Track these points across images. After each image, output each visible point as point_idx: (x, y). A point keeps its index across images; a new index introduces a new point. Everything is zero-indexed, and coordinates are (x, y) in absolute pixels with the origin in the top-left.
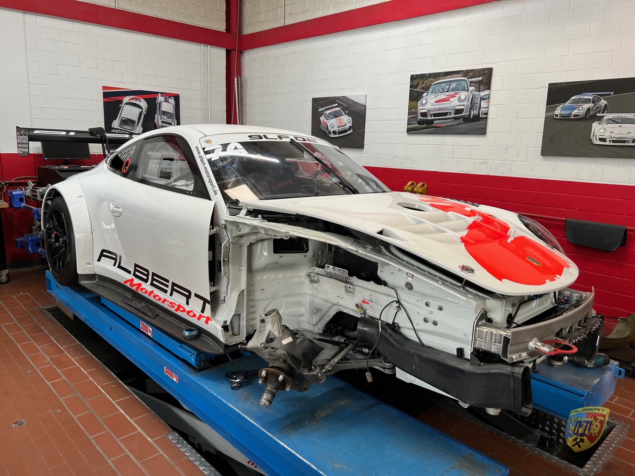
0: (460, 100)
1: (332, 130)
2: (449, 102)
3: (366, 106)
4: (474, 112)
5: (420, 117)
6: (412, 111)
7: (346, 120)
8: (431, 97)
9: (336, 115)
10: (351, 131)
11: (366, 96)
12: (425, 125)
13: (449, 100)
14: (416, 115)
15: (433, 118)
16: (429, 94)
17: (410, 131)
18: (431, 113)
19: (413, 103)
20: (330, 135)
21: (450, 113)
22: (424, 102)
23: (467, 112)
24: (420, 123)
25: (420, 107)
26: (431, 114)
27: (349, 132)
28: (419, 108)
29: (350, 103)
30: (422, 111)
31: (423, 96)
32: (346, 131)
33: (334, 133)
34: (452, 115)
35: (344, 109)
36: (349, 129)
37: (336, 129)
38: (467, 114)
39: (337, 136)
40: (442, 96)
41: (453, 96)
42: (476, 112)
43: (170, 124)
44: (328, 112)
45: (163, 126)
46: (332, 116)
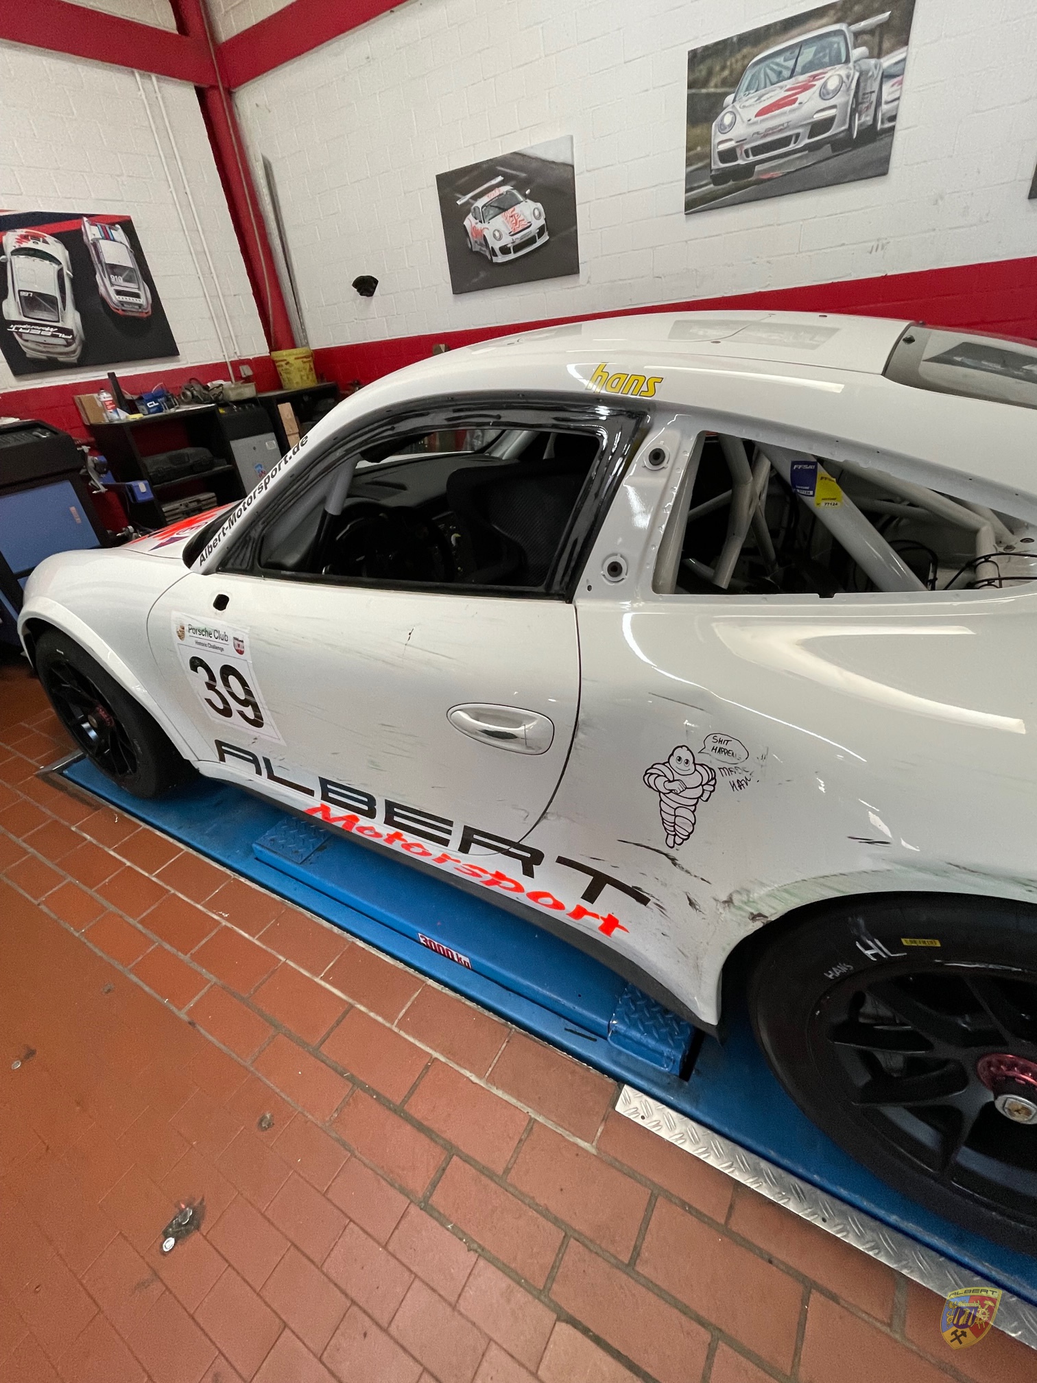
0: (824, 94)
1: (497, 246)
2: (796, 105)
3: (573, 167)
4: (863, 119)
5: (717, 165)
6: (697, 151)
7: (530, 213)
8: (747, 104)
9: (502, 206)
10: (545, 238)
11: (572, 138)
12: (731, 183)
13: (794, 101)
14: (708, 161)
15: (752, 159)
16: (741, 94)
17: (692, 206)
18: (746, 147)
19: (698, 131)
20: (495, 260)
21: (798, 135)
22: (728, 119)
23: (844, 124)
24: (719, 178)
25: (717, 137)
26: (746, 152)
27: (539, 242)
28: (715, 141)
29: (534, 165)
30: (722, 147)
31: (724, 105)
32: (532, 240)
33: (504, 250)
34: (801, 141)
35: (520, 187)
36: (541, 232)
37: (507, 241)
38: (843, 128)
39: (512, 256)
40: (777, 93)
41: (805, 88)
42: (867, 119)
43: (137, 296)
44: (480, 203)
45: (122, 303)
46: (492, 212)
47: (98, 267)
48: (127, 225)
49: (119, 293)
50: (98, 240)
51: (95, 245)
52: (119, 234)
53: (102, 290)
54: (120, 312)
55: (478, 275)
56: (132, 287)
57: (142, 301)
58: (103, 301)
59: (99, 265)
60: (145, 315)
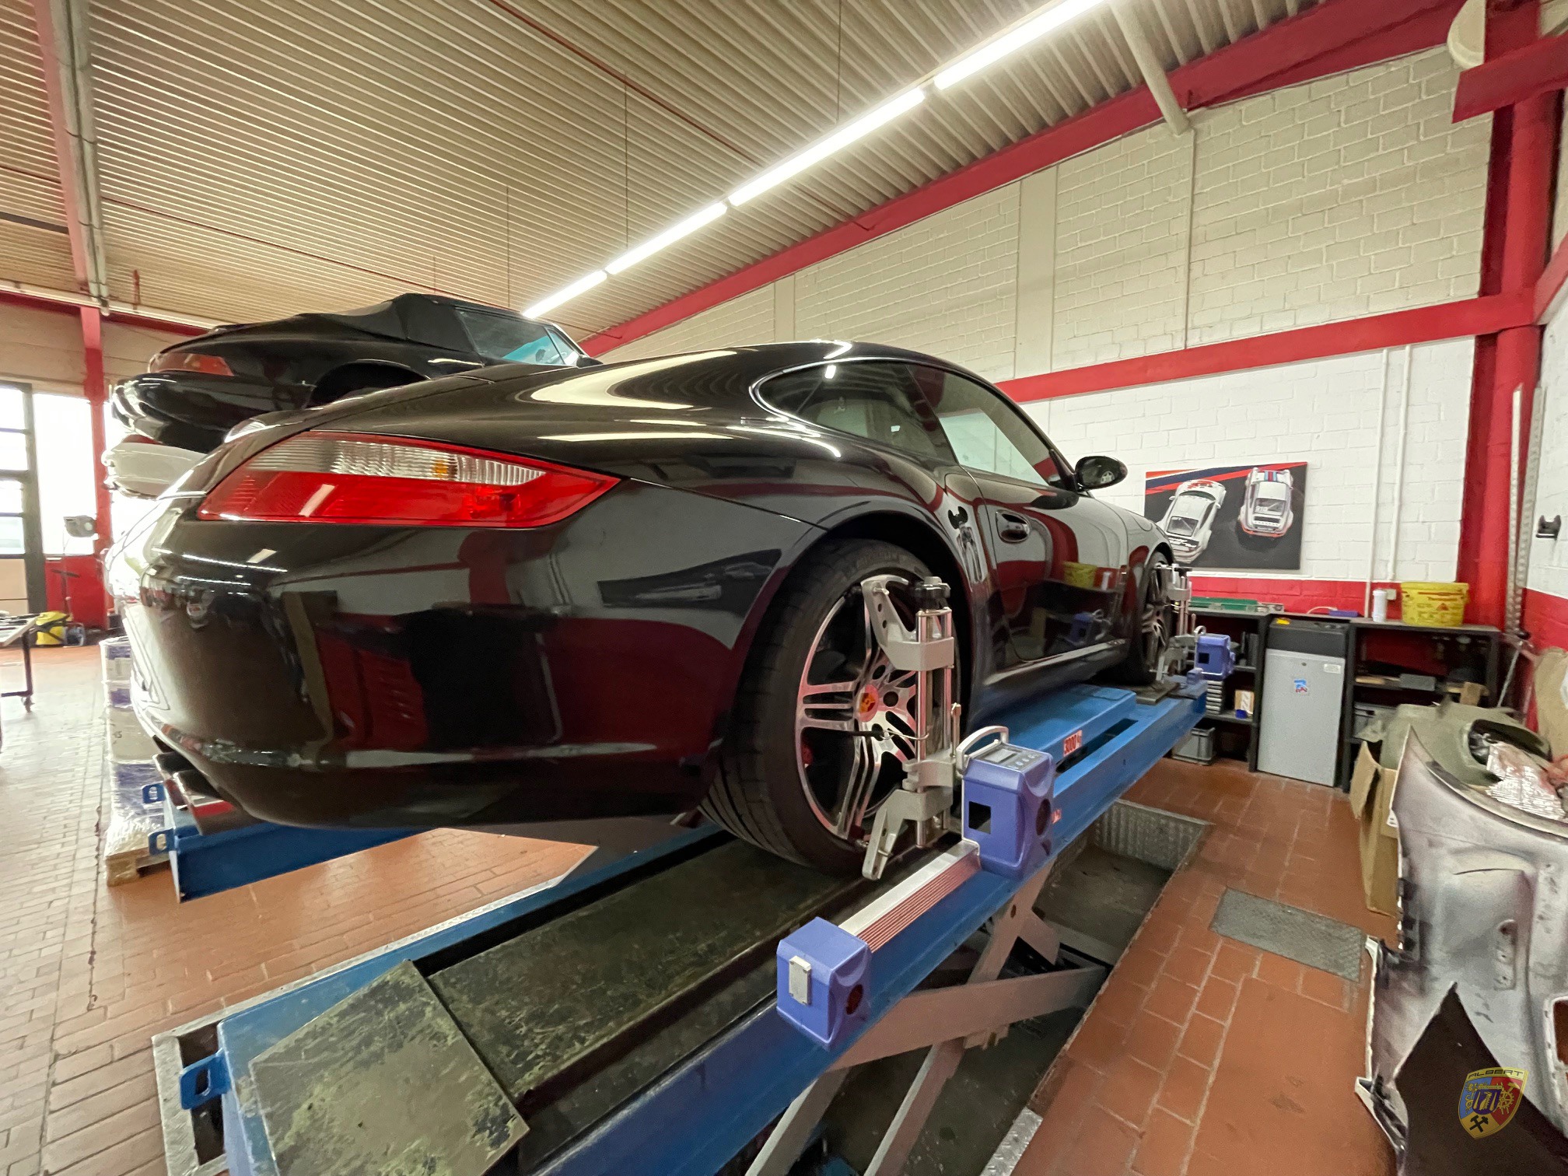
43: (1277, 521)
45: (1256, 526)
47: (1248, 501)
48: (1299, 472)
49: (1257, 519)
50: (1259, 482)
51: (1254, 487)
52: (1286, 478)
53: (1242, 517)
54: (1251, 533)
56: (1275, 515)
57: (1280, 525)
58: (1239, 524)
59: (1249, 501)
60: (1276, 536)
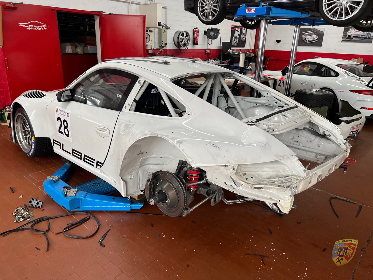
1: (307, 40)
3: (324, 32)
7: (315, 37)
9: (310, 35)
10: (317, 41)
11: (325, 29)
20: (306, 42)
27: (315, 41)
29: (318, 31)
32: (315, 40)
33: (309, 41)
35: (314, 33)
36: (316, 40)
37: (310, 40)
39: (310, 42)
44: (306, 34)
46: (308, 35)
55: (302, 44)
